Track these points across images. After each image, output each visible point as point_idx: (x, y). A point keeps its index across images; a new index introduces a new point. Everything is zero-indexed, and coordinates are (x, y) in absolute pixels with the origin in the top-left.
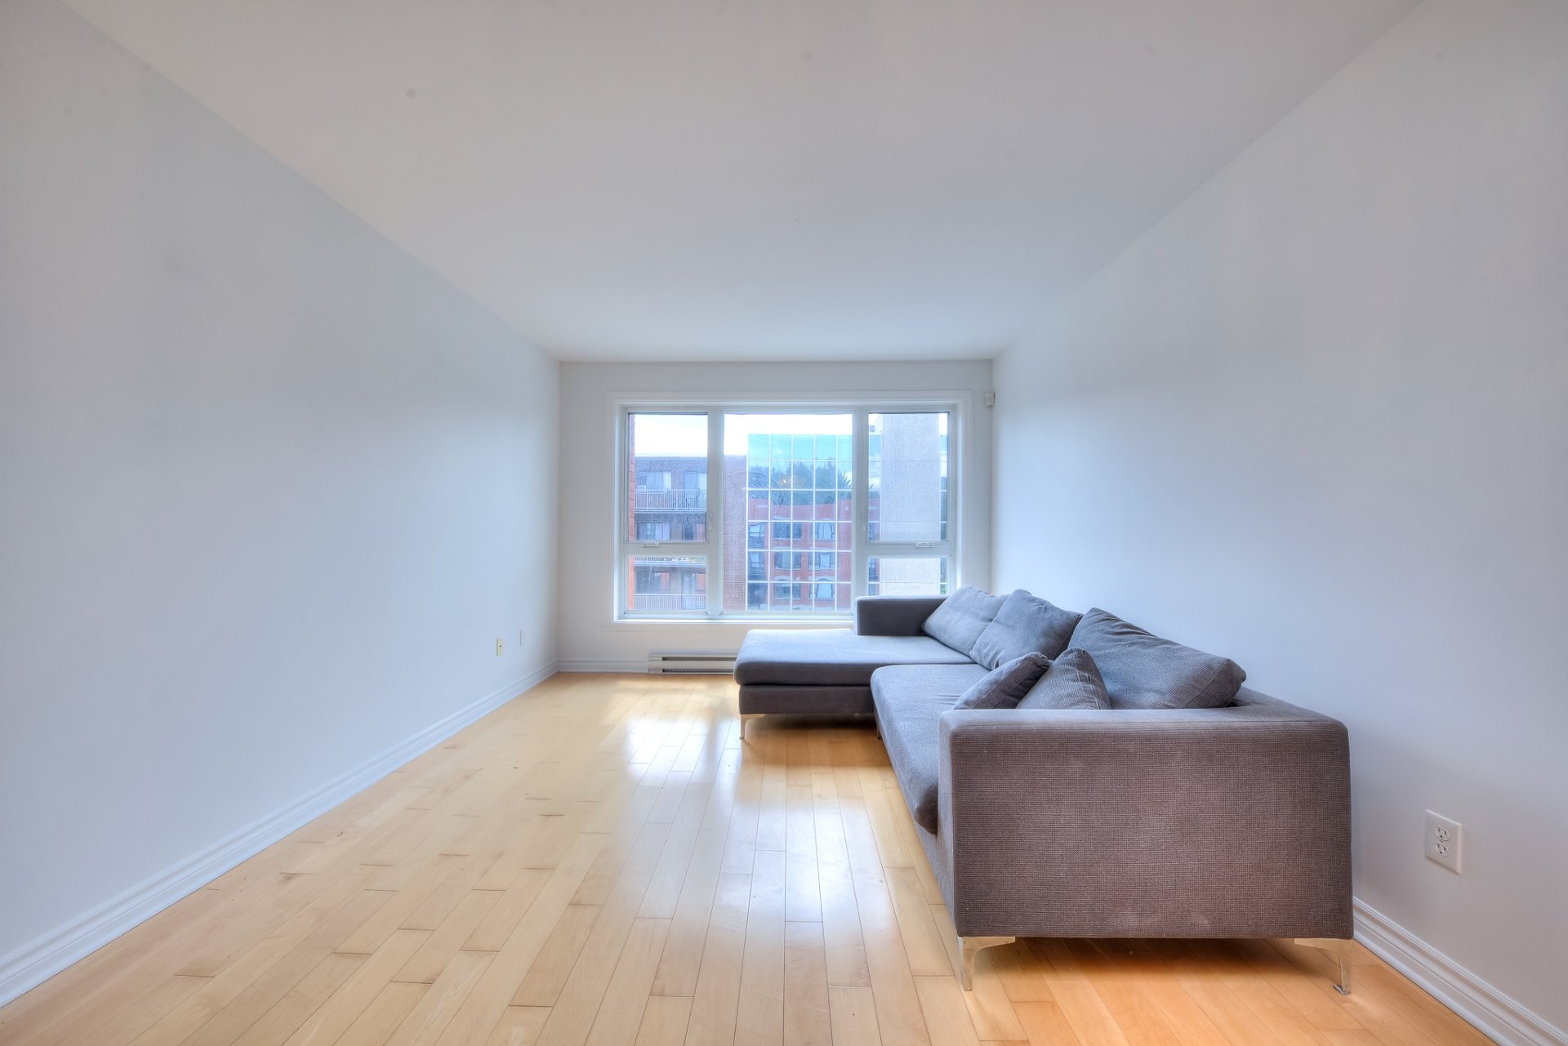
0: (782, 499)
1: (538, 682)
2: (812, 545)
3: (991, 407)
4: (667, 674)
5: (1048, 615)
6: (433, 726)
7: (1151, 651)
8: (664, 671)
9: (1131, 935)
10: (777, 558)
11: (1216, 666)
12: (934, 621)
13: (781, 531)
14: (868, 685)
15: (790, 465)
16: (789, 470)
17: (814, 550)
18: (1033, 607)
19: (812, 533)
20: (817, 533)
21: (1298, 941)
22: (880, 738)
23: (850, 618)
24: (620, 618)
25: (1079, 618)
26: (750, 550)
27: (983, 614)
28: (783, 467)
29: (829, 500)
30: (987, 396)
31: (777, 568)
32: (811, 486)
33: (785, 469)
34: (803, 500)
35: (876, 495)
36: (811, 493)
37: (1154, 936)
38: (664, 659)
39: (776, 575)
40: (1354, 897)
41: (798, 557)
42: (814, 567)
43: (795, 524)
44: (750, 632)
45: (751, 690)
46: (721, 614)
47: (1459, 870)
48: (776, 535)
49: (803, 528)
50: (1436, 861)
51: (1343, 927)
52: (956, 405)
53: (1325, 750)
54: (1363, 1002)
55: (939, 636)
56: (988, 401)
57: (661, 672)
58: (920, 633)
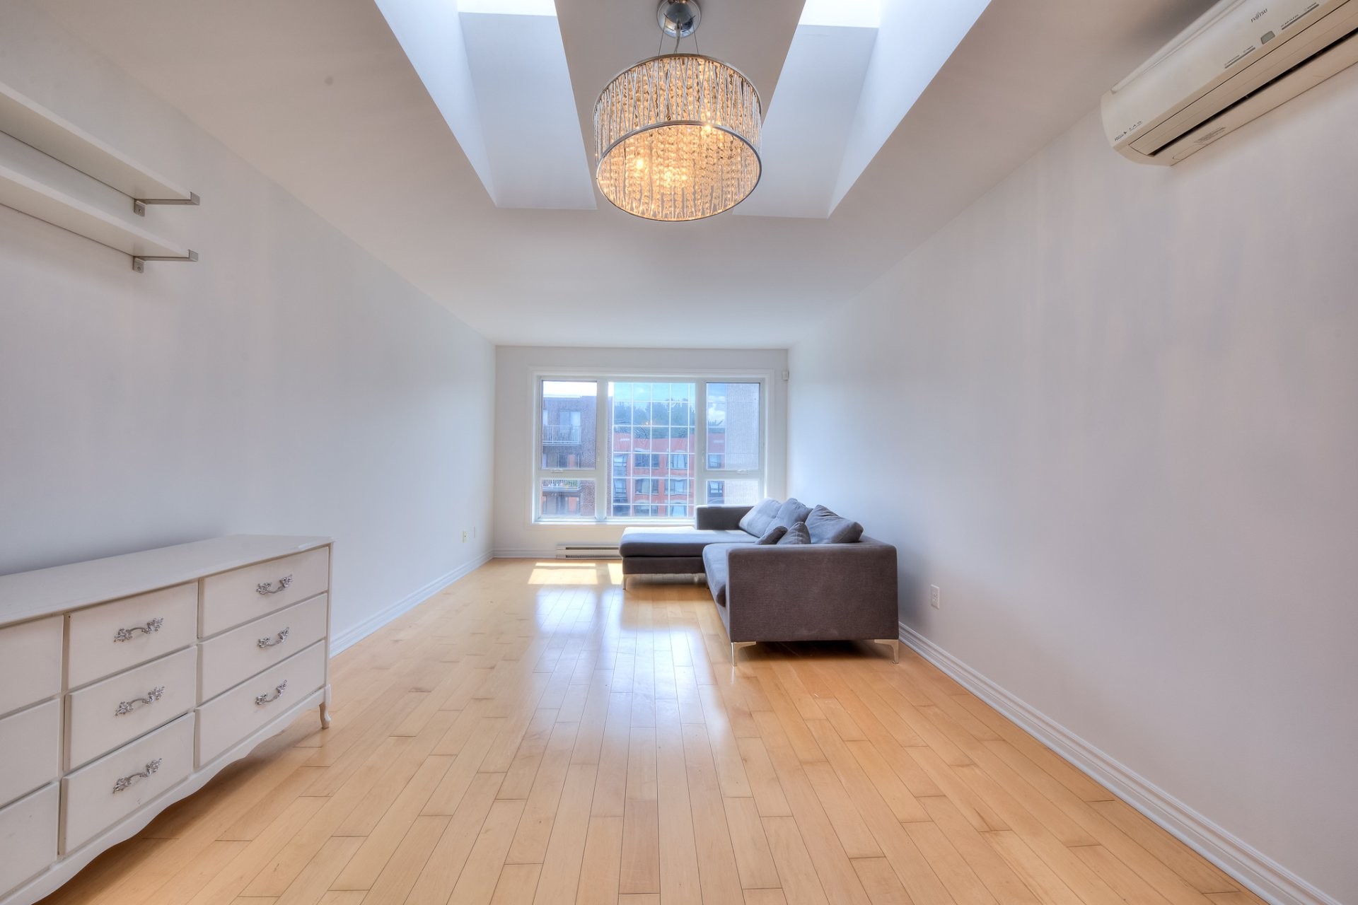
0: (642, 434)
1: (484, 562)
2: (668, 473)
3: (787, 380)
4: (569, 558)
5: (799, 510)
6: (427, 586)
7: (832, 522)
8: (567, 557)
9: (805, 640)
10: (639, 483)
11: (850, 526)
12: (744, 522)
13: (641, 461)
14: (701, 556)
15: (650, 405)
16: (648, 409)
17: (669, 477)
18: (794, 506)
19: (667, 462)
20: (672, 463)
21: (876, 641)
22: (708, 588)
23: (693, 520)
24: (536, 521)
25: (809, 511)
26: (615, 477)
27: (773, 514)
28: (643, 406)
29: (682, 434)
30: (784, 373)
31: (638, 493)
32: (667, 423)
33: (645, 407)
34: (660, 434)
35: (718, 432)
36: (667, 429)
37: (814, 640)
38: (567, 549)
39: (635, 500)
40: (899, 622)
41: (656, 483)
42: (669, 493)
43: (652, 455)
44: (626, 529)
45: (630, 559)
46: (606, 518)
47: (939, 607)
48: (637, 465)
49: (660, 459)
50: (933, 605)
51: (894, 634)
52: (763, 379)
53: (886, 558)
54: (903, 666)
55: (743, 527)
56: (784, 377)
57: (565, 557)
58: (738, 528)
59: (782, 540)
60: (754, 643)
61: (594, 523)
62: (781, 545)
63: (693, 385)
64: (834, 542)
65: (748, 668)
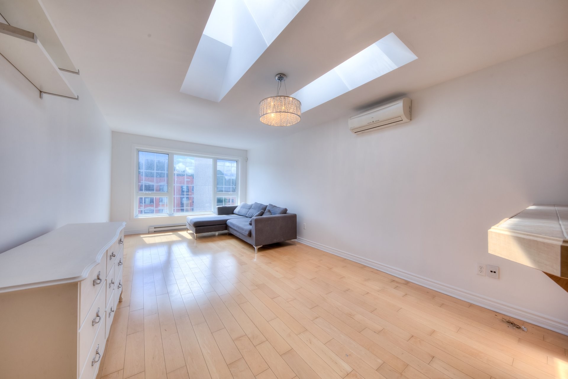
4: (155, 232)
5: (261, 206)
7: (277, 208)
9: (275, 243)
11: (283, 209)
12: (236, 211)
14: (227, 224)
24: (135, 217)
25: (267, 206)
26: (177, 196)
27: (248, 208)
30: (246, 158)
37: (277, 242)
38: (155, 228)
40: (297, 234)
44: (188, 217)
45: (198, 228)
46: (173, 214)
47: (306, 229)
50: (304, 229)
51: (296, 238)
52: (238, 160)
53: (294, 217)
54: (298, 246)
55: (236, 213)
56: (246, 160)
57: (154, 232)
58: (233, 213)
59: (264, 214)
60: (262, 246)
61: (168, 216)
62: (264, 216)
63: (212, 159)
64: (280, 214)
65: (261, 253)
